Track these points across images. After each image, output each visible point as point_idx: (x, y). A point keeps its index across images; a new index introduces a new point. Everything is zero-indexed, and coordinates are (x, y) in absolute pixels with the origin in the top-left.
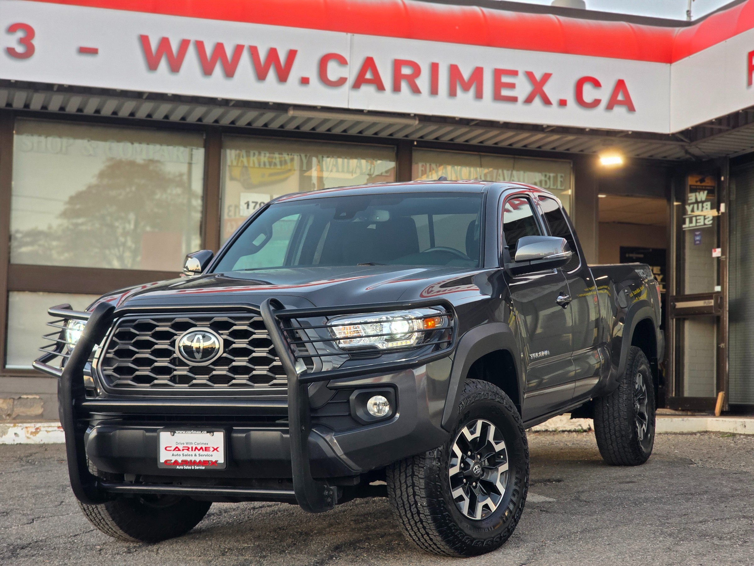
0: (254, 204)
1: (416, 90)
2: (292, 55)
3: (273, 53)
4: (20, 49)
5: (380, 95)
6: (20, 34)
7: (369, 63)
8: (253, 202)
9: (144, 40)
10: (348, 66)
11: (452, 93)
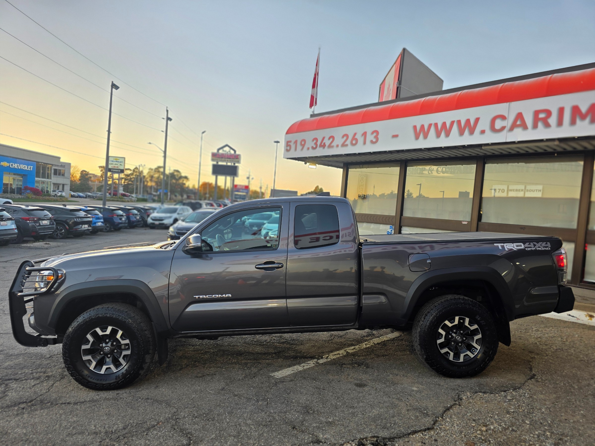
0: (499, 190)
1: (547, 125)
2: (477, 120)
3: (468, 121)
4: (374, 140)
5: (526, 132)
6: (375, 134)
7: (520, 116)
8: (498, 189)
9: (415, 127)
10: (507, 120)
11: (573, 122)
